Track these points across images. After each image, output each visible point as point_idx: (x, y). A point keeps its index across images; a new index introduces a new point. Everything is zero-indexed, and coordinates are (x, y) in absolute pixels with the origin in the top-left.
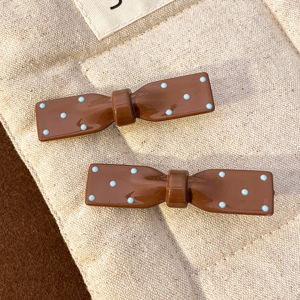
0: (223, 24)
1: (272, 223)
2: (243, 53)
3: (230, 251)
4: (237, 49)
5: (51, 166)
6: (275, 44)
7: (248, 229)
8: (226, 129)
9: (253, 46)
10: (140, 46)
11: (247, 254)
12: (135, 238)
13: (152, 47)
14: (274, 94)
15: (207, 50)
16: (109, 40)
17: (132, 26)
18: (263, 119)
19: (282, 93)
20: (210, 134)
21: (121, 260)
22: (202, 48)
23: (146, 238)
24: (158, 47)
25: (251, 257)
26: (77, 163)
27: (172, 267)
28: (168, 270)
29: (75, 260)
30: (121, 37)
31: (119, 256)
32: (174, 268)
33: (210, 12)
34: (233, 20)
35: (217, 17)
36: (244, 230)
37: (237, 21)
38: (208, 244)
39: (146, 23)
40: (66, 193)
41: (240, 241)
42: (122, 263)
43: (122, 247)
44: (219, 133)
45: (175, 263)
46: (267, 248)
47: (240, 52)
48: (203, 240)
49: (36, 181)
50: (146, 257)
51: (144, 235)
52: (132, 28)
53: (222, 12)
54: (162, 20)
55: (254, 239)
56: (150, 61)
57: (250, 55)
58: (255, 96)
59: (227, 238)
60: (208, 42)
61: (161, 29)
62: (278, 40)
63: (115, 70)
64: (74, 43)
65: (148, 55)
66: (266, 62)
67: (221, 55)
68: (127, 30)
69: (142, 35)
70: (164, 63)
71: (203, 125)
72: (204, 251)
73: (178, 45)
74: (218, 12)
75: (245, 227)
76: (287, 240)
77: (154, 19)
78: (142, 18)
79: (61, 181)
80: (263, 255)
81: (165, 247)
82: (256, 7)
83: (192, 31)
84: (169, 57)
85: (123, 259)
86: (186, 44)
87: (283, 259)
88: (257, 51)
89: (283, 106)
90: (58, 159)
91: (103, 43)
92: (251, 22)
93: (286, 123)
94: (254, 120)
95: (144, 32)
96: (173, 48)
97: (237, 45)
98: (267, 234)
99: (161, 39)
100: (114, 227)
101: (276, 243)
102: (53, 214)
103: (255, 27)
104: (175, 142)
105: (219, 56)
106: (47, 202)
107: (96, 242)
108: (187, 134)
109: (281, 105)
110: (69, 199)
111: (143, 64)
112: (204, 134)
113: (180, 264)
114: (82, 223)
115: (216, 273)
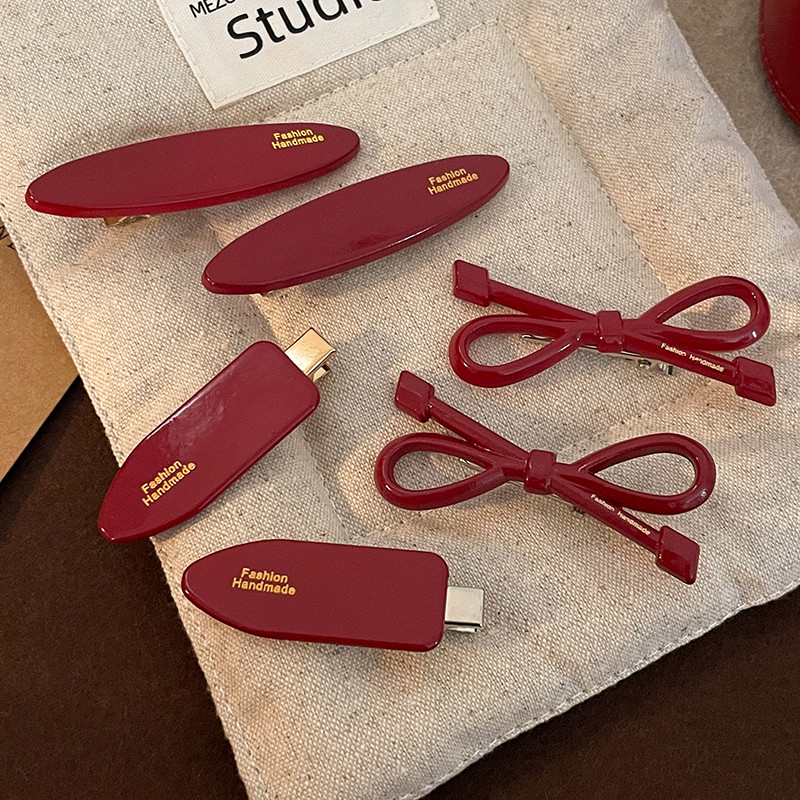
5: (104, 324)
6: (545, 142)
14: (534, 227)
15: (416, 144)
17: (278, 90)
18: (510, 270)
19: (549, 227)
20: (410, 290)
22: (407, 139)
27: (318, 515)
28: (310, 518)
33: (429, 78)
34: (470, 92)
35: (441, 86)
37: (478, 94)
39: (306, 86)
44: (427, 289)
50: (271, 489)
52: (279, 93)
54: (336, 84)
58: (498, 230)
60: (420, 130)
61: (334, 101)
64: (166, 109)
66: (525, 171)
68: (269, 97)
69: (298, 108)
77: (321, 80)
78: (300, 76)
79: (121, 353)
83: (392, 108)
86: (378, 131)
89: (549, 250)
90: (118, 312)
91: (221, 116)
92: (504, 99)
93: (552, 279)
94: (494, 270)
95: (302, 105)
104: (343, 299)
106: (89, 393)
109: (546, 248)
110: (134, 385)
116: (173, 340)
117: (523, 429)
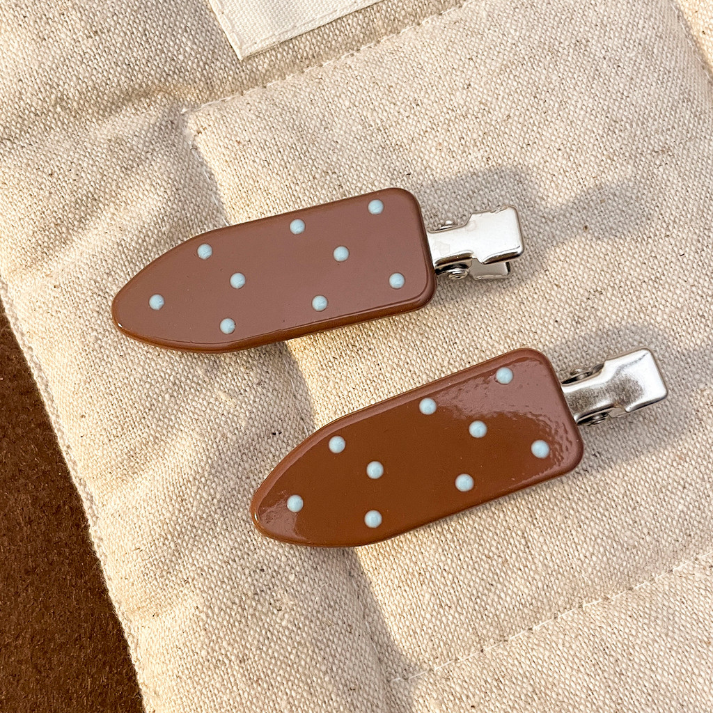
0: (561, 50)
1: (613, 577)
2: (601, 132)
3: (497, 632)
4: (586, 120)
5: (77, 368)
6: (687, 117)
7: (550, 585)
8: (528, 327)
9: (631, 117)
10: (341, 85)
11: (538, 645)
12: (263, 574)
13: (371, 89)
14: (665, 249)
15: (509, 116)
16: (266, 60)
17: (327, 31)
18: (626, 312)
19: (687, 249)
20: (487, 333)
21: (218, 626)
22: (497, 108)
23: (292, 578)
24: (387, 92)
25: (547, 653)
27: (348, 655)
28: (336, 662)
30: (296, 57)
31: (215, 617)
32: (353, 659)
33: (532, 16)
34: (588, 41)
35: (549, 29)
37: (599, 45)
38: (444, 610)
39: (365, 25)
40: (106, 441)
41: (526, 611)
42: (222, 635)
43: (226, 594)
44: (510, 334)
45: (355, 645)
46: (591, 637)
47: (594, 129)
48: (433, 598)
50: (284, 623)
51: (288, 569)
52: (329, 36)
53: (563, 17)
54: (406, 21)
55: (561, 609)
56: (361, 128)
57: (618, 141)
58: (615, 251)
60: (516, 95)
61: (401, 45)
62: (697, 106)
63: (268, 139)
64: (173, 60)
65: (360, 111)
66: (658, 163)
67: (544, 133)
68: (314, 41)
69: (352, 55)
70: (395, 136)
71: (472, 308)
72: (431, 625)
73: (438, 95)
74: (552, 17)
75: (545, 578)
76: (646, 621)
77: (386, 17)
78: (357, 11)
79: (98, 410)
80: (578, 654)
81: (336, 603)
82: (651, 16)
83: (479, 61)
84: (410, 121)
85: (225, 623)
86: (458, 94)
87: (627, 670)
88: (638, 133)
89: (684, 284)
90: (95, 353)
91: (249, 67)
92: (634, 53)
93: (684, 328)
94: (604, 311)
95: (358, 50)
96: (425, 100)
97: (589, 110)
98: (596, 599)
99: (397, 71)
100: (214, 540)
101: (616, 626)
103: (642, 67)
104: (396, 342)
105: (538, 136)
107: (164, 573)
108: (429, 324)
109: (680, 281)
111: (342, 132)
112: (472, 331)
113: (368, 649)
115: (453, 685)
116: (167, 397)
117: (631, 541)
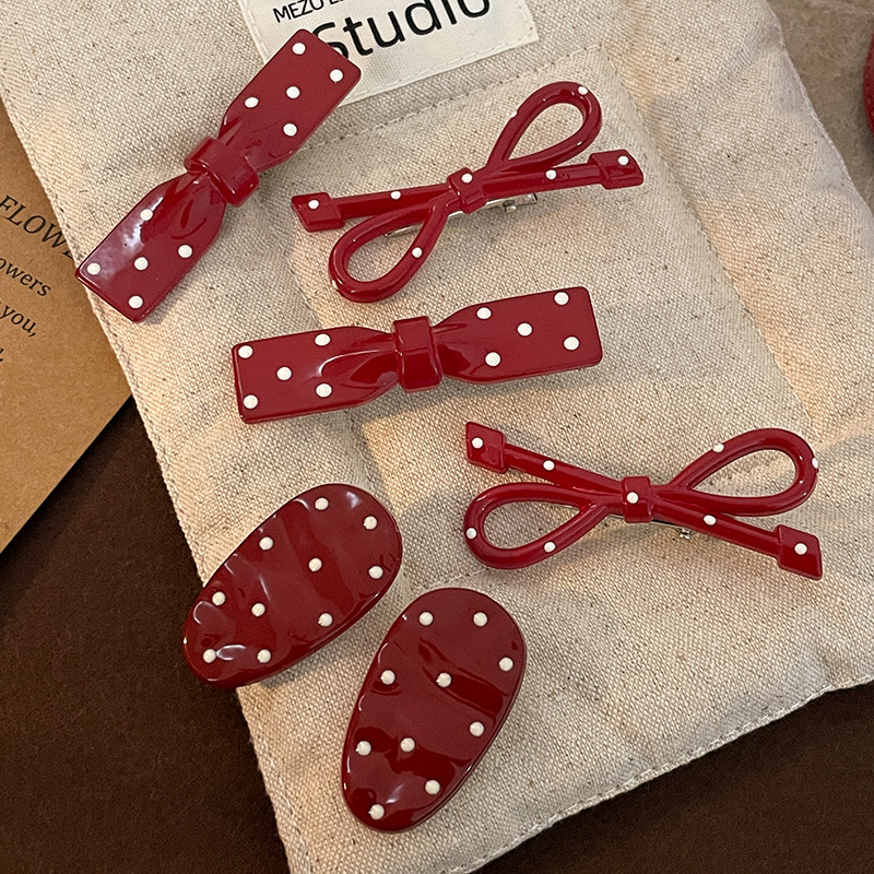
26: (214, 342)
29: (185, 531)
36: (533, 515)
49: (127, 374)
59: (496, 526)
102: (152, 440)
106: (142, 415)
110: (191, 409)
114: (209, 456)
